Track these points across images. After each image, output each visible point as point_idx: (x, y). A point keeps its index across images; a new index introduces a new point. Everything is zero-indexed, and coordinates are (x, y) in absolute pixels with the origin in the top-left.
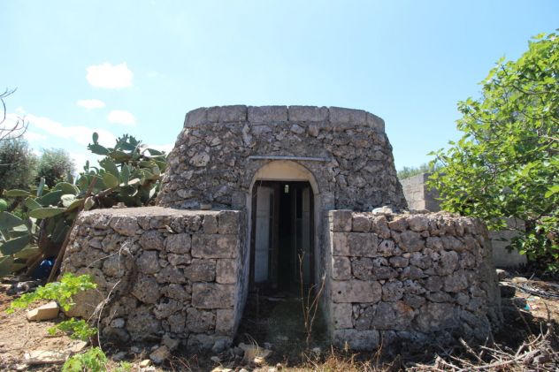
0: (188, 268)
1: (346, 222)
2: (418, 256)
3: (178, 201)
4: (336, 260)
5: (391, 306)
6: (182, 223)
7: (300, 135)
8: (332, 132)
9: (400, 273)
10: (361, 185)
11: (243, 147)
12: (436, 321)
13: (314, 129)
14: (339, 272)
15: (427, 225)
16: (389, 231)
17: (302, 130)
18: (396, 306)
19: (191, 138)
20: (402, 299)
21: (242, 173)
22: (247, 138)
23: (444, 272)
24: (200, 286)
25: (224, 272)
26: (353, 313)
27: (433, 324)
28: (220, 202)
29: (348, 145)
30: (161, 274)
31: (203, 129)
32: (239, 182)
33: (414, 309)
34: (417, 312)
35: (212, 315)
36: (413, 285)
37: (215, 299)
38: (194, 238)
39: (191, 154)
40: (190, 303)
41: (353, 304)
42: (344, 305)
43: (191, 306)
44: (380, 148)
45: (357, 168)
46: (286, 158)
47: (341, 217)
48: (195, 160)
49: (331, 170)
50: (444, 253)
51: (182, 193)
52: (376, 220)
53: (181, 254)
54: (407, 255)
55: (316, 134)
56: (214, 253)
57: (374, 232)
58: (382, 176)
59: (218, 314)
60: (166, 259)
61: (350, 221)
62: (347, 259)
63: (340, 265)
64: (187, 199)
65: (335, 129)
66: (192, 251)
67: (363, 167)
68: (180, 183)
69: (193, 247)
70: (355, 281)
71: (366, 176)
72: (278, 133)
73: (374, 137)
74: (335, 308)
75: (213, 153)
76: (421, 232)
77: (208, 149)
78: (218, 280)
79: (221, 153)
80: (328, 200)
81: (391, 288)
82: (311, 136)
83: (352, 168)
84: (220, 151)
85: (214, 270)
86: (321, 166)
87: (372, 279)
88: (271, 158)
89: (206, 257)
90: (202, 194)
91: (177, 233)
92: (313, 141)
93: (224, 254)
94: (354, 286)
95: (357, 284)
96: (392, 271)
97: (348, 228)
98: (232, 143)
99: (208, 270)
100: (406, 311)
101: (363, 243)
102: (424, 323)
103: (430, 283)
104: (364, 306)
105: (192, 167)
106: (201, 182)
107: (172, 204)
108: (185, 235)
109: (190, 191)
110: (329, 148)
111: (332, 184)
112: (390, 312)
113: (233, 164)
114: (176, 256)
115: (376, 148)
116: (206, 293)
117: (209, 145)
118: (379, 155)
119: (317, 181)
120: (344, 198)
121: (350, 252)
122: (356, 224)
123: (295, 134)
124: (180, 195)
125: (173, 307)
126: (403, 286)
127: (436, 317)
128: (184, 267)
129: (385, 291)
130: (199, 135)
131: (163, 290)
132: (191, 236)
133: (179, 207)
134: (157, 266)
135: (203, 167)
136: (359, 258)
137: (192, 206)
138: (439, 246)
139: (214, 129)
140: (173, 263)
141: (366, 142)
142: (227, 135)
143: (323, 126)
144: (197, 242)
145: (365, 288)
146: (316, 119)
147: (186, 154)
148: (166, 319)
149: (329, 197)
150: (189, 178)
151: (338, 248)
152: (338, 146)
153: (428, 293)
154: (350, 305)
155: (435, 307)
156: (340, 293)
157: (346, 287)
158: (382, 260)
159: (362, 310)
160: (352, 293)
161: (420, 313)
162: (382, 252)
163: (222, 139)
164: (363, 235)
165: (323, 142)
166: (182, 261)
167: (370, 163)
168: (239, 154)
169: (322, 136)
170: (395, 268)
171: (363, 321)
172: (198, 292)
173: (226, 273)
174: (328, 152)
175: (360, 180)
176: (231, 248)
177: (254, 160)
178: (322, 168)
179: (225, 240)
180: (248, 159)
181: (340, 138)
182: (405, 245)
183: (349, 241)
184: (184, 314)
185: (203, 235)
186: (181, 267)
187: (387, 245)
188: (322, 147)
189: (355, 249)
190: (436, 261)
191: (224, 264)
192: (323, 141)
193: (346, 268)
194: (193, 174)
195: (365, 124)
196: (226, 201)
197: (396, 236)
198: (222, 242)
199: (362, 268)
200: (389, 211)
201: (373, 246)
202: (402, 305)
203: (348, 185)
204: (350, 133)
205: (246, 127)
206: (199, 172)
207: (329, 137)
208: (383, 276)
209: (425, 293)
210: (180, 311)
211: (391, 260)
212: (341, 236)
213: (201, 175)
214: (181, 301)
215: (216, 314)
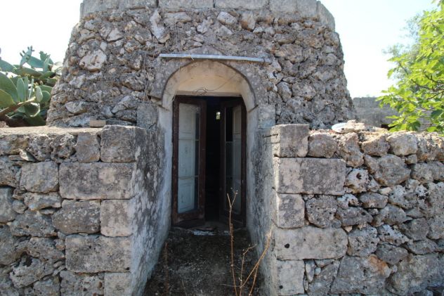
0: (56, 214)
1: (301, 142)
2: (400, 191)
3: (66, 116)
4: (283, 199)
5: (359, 261)
6: (45, 145)
7: (231, 27)
8: (273, 24)
9: (374, 216)
10: (309, 96)
11: (151, 41)
12: (417, 279)
13: (250, 19)
14: (287, 217)
15: (416, 147)
16: (362, 155)
17: (232, 20)
18: (366, 263)
19: (83, 32)
20: (375, 253)
21: (151, 79)
22: (158, 31)
23: (432, 212)
24: (77, 241)
25: (113, 218)
26: (305, 273)
27: (414, 283)
28: (120, 118)
29: (293, 43)
30: (16, 223)
31: (96, 19)
32: (146, 91)
33: (390, 266)
34: (395, 269)
35: (97, 280)
36: (392, 232)
37: (100, 259)
38: (63, 169)
39: (82, 53)
40: (64, 264)
41: (306, 261)
42: (292, 263)
43: (65, 269)
44: (332, 50)
45: (305, 74)
46: (211, 57)
47: (292, 135)
48: (86, 61)
49: (271, 76)
50: (432, 186)
51: (72, 107)
52: (343, 139)
53: (42, 193)
54: (385, 191)
55: (251, 26)
56: (96, 192)
57: (340, 157)
58: (335, 86)
59: (106, 279)
60: (22, 200)
61: (305, 140)
62: (299, 198)
63: (288, 207)
64: (77, 114)
65: (276, 20)
66: (61, 189)
67: (313, 72)
68: (69, 93)
69: (62, 183)
70: (310, 228)
71: (316, 85)
72: (199, 22)
73: (325, 35)
74: (279, 268)
75: (111, 52)
76: (407, 156)
77: (103, 45)
78: (104, 231)
79: (122, 51)
80: (266, 116)
81: (361, 239)
82: (245, 28)
83: (299, 74)
84: (120, 47)
85: (97, 216)
86: (258, 68)
87: (334, 225)
88: (189, 56)
89: (83, 197)
90: (97, 107)
91: (36, 161)
92: (249, 36)
93: (110, 194)
94: (308, 237)
95: (313, 233)
96: (364, 214)
97: (303, 152)
98: (137, 37)
99: (87, 217)
100: (381, 269)
101: (324, 174)
102: (402, 284)
103: (415, 229)
104: (322, 264)
105: (82, 69)
106: (94, 91)
107: (59, 121)
108: (48, 164)
109: (81, 103)
110: (269, 46)
111: (272, 93)
112: (357, 271)
113: (137, 65)
114: (37, 197)
115: (329, 49)
116: (86, 250)
117: (105, 40)
118: (331, 59)
119: (252, 90)
120: (288, 111)
121: (304, 187)
122: (316, 145)
123: (224, 24)
124: (68, 108)
125: (39, 272)
126: (379, 234)
127: (419, 274)
128: (51, 212)
129: (353, 242)
130: (92, 27)
131: (21, 246)
132: (59, 164)
133: (67, 125)
134: (9, 210)
135: (98, 71)
136: (316, 196)
137: (83, 123)
138: (428, 176)
139: (111, 18)
140: (32, 207)
141: (317, 41)
142: (130, 25)
143: (261, 15)
144: (68, 174)
145: (325, 239)
146: (252, 6)
147: (76, 55)
148: (32, 286)
149: (268, 111)
150: (79, 86)
151: (287, 182)
152: (281, 44)
153: (411, 242)
154: (302, 263)
155: (419, 261)
156: (287, 246)
157: (297, 238)
158: (351, 198)
159: (318, 270)
160: (305, 245)
161: (399, 271)
162: (351, 186)
163: (123, 32)
164: (324, 161)
165: (261, 37)
166: (47, 204)
167: (322, 69)
168: (146, 52)
169: (259, 29)
170: (367, 209)
171: (319, 285)
172: (73, 250)
173: (116, 221)
174: (268, 52)
175: (308, 90)
176: (121, 184)
177: (167, 59)
178: (260, 72)
179: (112, 171)
180: (158, 59)
181: (283, 32)
182: (385, 177)
183: (303, 171)
184: (56, 280)
185: (77, 164)
186: (47, 212)
187: (359, 176)
188: (260, 43)
189: (312, 183)
190: (422, 198)
191: (112, 208)
192: (260, 35)
193: (297, 212)
194: (85, 80)
195: (315, 16)
196: (130, 117)
197: (372, 162)
198: (108, 174)
199: (321, 210)
200: (360, 126)
201: (338, 178)
202: (375, 261)
203: (293, 96)
204: (297, 26)
205: (156, 14)
206: (92, 77)
207: (270, 30)
208: (352, 222)
209: (406, 243)
210: (50, 276)
211: (364, 198)
212: (292, 164)
213: (95, 81)
214: (50, 262)
215: (103, 279)
